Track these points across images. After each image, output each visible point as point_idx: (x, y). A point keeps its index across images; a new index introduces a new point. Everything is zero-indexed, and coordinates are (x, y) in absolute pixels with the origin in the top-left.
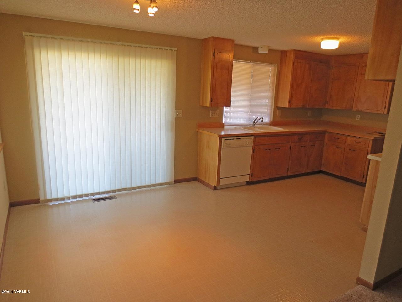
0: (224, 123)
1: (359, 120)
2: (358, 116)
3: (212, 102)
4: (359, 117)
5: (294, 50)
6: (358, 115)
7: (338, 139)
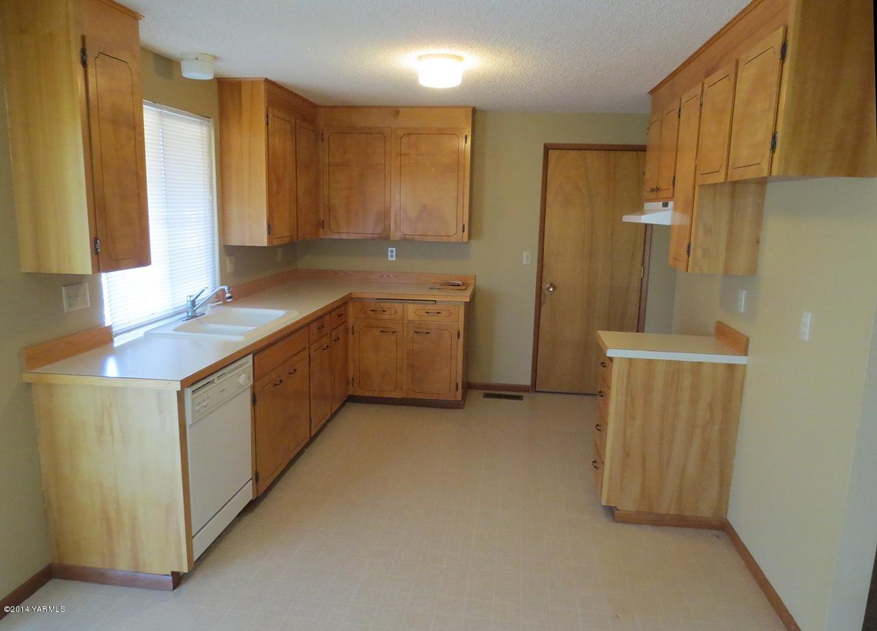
0: (110, 327)
1: (394, 259)
2: (392, 252)
3: (97, 253)
4: (394, 254)
5: (267, 81)
6: (390, 249)
7: (384, 311)
